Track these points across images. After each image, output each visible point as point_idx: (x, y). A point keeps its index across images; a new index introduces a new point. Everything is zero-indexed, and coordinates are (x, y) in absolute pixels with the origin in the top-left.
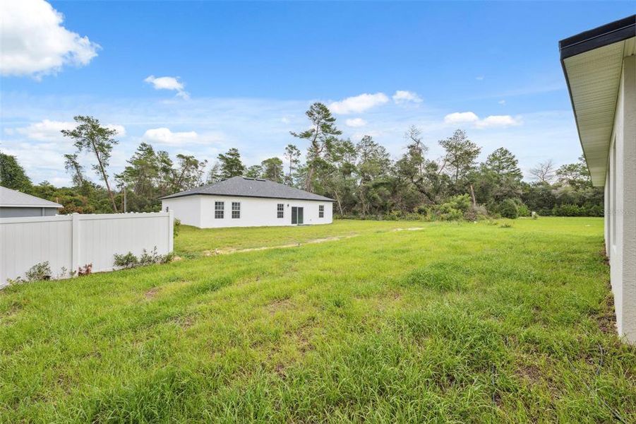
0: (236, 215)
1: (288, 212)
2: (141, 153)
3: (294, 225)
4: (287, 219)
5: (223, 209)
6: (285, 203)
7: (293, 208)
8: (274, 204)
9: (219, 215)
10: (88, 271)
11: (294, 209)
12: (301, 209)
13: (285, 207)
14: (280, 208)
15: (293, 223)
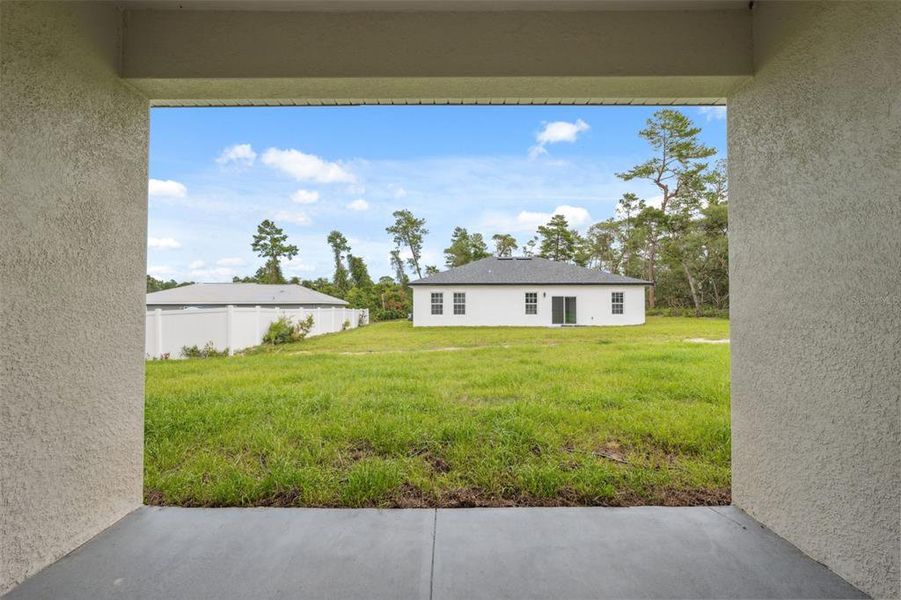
0: (459, 309)
1: (545, 306)
2: (456, 239)
3: (555, 325)
4: (544, 316)
5: (442, 301)
6: (539, 291)
7: (553, 298)
8: (521, 293)
9: (437, 310)
10: (166, 358)
11: (556, 301)
12: (571, 301)
13: (540, 297)
14: (531, 299)
15: (554, 322)
